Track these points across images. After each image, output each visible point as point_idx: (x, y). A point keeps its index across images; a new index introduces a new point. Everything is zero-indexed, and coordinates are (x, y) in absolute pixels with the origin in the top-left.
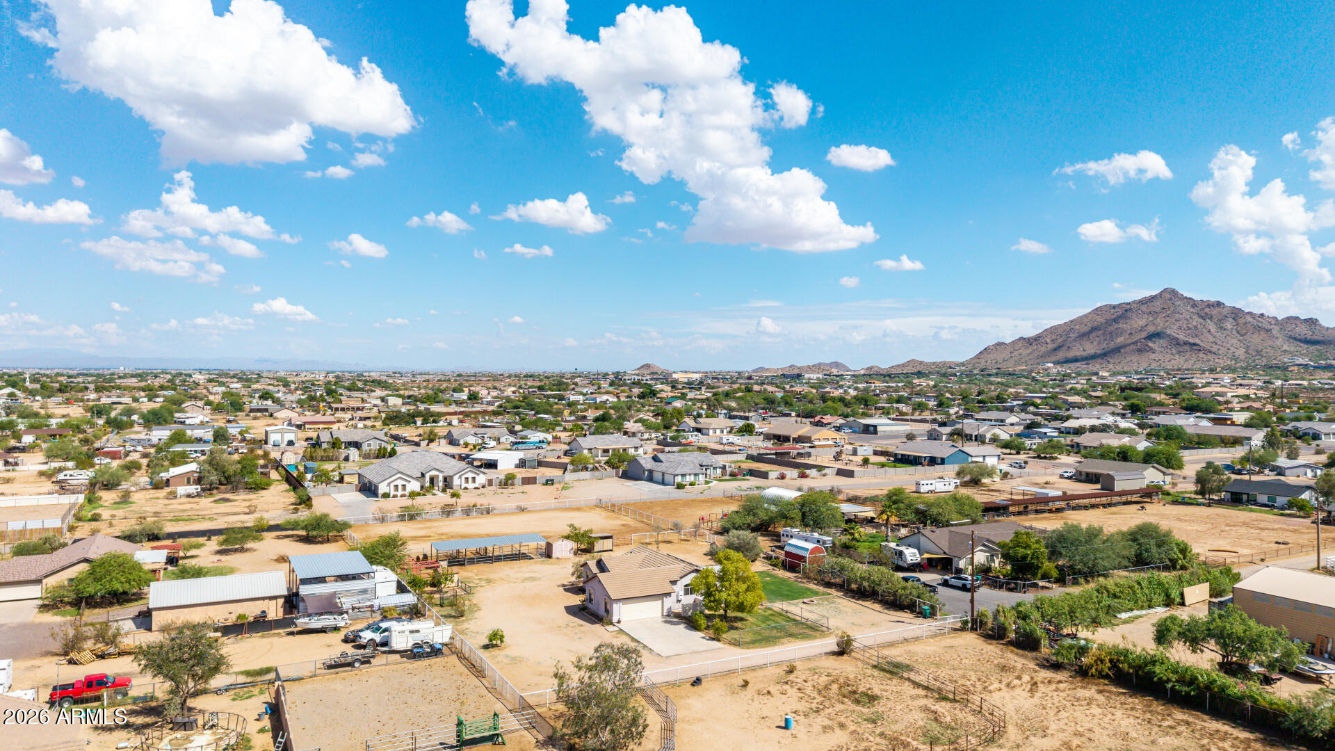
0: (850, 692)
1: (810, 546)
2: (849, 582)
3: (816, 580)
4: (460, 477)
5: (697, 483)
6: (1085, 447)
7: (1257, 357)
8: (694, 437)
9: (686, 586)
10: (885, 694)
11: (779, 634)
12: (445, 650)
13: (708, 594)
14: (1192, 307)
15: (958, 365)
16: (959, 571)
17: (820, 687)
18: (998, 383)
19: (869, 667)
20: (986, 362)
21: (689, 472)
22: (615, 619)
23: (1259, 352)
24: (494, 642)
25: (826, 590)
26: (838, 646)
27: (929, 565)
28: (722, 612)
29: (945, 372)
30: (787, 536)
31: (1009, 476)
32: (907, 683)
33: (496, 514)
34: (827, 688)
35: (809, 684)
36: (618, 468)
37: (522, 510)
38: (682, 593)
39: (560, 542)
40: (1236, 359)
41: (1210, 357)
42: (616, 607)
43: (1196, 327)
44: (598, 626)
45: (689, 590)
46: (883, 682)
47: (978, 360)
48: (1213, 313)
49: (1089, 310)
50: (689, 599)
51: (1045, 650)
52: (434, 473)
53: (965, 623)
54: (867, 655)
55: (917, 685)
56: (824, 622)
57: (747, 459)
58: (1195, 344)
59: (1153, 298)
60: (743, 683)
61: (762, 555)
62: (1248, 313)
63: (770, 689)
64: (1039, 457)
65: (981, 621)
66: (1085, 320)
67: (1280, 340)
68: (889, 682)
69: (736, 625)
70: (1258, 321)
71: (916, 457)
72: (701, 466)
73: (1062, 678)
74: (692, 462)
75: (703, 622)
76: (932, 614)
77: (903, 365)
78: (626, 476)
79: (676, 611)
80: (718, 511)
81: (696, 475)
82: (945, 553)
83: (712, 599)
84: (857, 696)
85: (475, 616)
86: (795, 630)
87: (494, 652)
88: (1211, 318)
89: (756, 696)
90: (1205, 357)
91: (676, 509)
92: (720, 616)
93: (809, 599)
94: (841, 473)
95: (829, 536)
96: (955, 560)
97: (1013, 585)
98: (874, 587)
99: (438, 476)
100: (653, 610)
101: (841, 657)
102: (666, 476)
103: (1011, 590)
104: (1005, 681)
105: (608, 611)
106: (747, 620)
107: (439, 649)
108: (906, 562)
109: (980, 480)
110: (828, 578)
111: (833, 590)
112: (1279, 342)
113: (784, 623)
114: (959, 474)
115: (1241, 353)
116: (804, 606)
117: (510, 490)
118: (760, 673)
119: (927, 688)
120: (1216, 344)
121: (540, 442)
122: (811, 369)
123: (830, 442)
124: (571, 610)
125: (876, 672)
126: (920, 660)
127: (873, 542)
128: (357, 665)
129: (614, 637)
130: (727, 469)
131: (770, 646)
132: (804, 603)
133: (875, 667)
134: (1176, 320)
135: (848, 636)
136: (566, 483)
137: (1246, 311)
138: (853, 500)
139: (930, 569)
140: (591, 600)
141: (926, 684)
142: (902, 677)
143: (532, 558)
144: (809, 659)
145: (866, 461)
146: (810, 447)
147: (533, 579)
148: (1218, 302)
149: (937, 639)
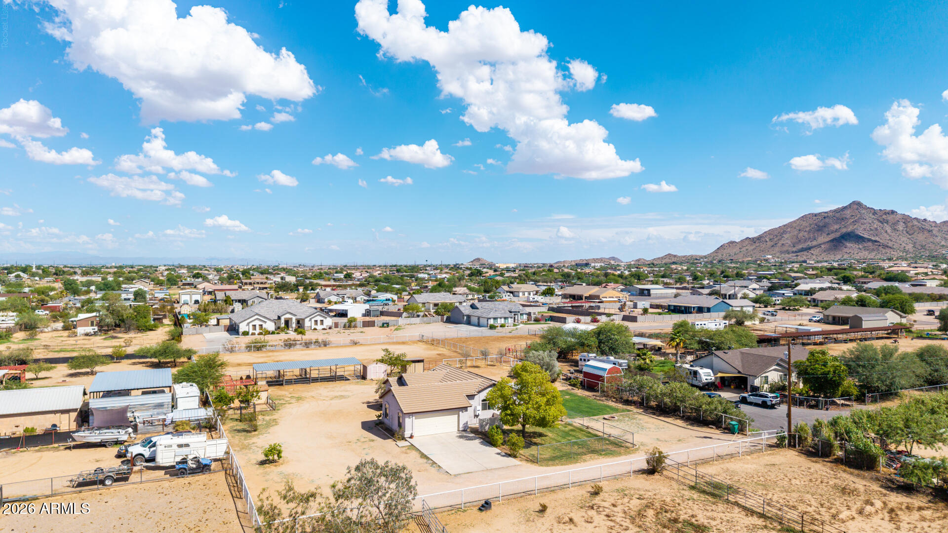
0: (670, 520)
1: (608, 366)
2: (648, 399)
3: (614, 398)
4: (310, 320)
5: (507, 325)
6: (822, 301)
7: (923, 250)
8: (507, 297)
9: (483, 400)
10: (713, 523)
11: (581, 450)
12: (214, 465)
13: (505, 408)
14: (873, 214)
15: (702, 257)
16: (755, 389)
17: (632, 513)
18: (734, 267)
19: (685, 487)
20: (722, 255)
21: (499, 315)
22: (407, 434)
23: (923, 247)
24: (271, 458)
25: (625, 407)
26: (648, 463)
27: (724, 383)
28: (519, 427)
29: (693, 261)
30: (585, 360)
31: (766, 321)
32: (737, 509)
33: (332, 347)
34: (641, 514)
35: (619, 509)
36: (443, 315)
37: (355, 343)
38: (479, 408)
39: (374, 365)
40: (907, 252)
41: (888, 250)
42: (408, 421)
43: (876, 229)
44: (390, 442)
45: (487, 405)
46: (708, 508)
47: (716, 254)
48: (889, 218)
49: (797, 218)
50: (488, 414)
51: (883, 470)
52: (288, 316)
53: (782, 439)
54: (681, 473)
55: (750, 512)
56: (628, 437)
57: (548, 310)
58: (876, 241)
59: (844, 208)
60: (541, 508)
61: (562, 377)
62: (915, 218)
63: (572, 515)
64: (784, 309)
65: (800, 437)
66: (794, 225)
67: (939, 238)
68: (714, 507)
69: (534, 440)
70: (922, 224)
71: (685, 307)
72: (510, 312)
73: (922, 504)
74: (503, 309)
75: (499, 438)
76: (742, 430)
77: (662, 258)
78: (449, 321)
79: (473, 426)
80: (523, 344)
81: (505, 318)
82: (739, 372)
83: (509, 412)
84: (680, 525)
85: (269, 431)
86: (598, 446)
87: (269, 468)
88: (887, 222)
89: (556, 524)
90: (884, 251)
91: (487, 343)
92: (518, 432)
93: (609, 416)
94: (625, 318)
95: (624, 359)
96: (750, 379)
97: (813, 403)
98: (676, 403)
99: (291, 319)
100: (449, 425)
101: (652, 477)
102: (481, 320)
103: (811, 407)
104: (854, 508)
105: (400, 425)
106: (546, 436)
107: (206, 465)
108: (700, 381)
109: (743, 323)
110: (626, 395)
111: (632, 407)
112: (938, 240)
113: (586, 438)
114: (725, 318)
115: (910, 247)
116: (605, 421)
117: (352, 330)
118: (560, 495)
119: (762, 516)
120: (891, 241)
121: (387, 300)
122: (595, 260)
123: (616, 299)
124: (367, 426)
125: (696, 495)
126: (742, 480)
127: (663, 366)
128: (108, 482)
129: (403, 452)
130: (532, 315)
131: (571, 463)
132: (604, 419)
133: (692, 488)
134: (862, 224)
135: (660, 453)
136: (399, 326)
137: (913, 217)
138: (641, 335)
139: (724, 388)
140: (386, 415)
141: (760, 510)
142: (728, 501)
143: (349, 380)
144: (616, 478)
145: (645, 311)
146: (599, 302)
147: (342, 397)
148: (892, 210)
149: (755, 456)
